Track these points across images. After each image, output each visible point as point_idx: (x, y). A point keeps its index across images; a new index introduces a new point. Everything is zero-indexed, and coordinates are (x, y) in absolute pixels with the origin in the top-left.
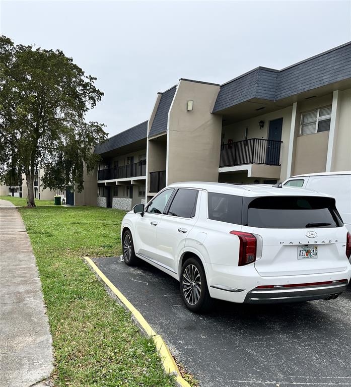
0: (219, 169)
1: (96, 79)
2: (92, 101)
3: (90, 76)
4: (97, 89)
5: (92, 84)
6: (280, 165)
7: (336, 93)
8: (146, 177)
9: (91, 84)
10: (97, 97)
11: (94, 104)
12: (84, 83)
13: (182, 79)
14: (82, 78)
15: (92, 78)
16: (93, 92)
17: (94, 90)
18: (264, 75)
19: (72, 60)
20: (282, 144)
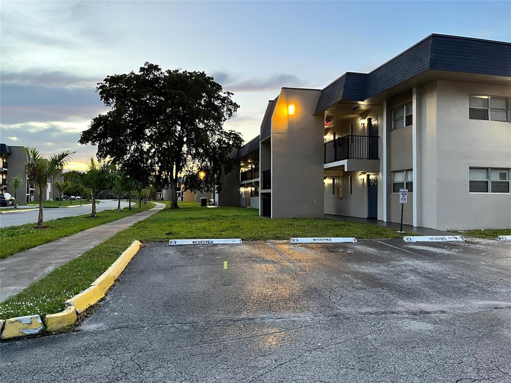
0: (324, 165)
1: (233, 94)
2: (229, 113)
3: (227, 92)
4: (234, 102)
5: (230, 98)
6: (379, 159)
7: (414, 90)
8: (259, 179)
9: (228, 98)
10: (233, 109)
11: (230, 115)
12: (222, 98)
13: (283, 88)
14: (220, 93)
15: (229, 93)
16: (230, 104)
17: (231, 103)
18: (351, 79)
19: (213, 79)
20: (379, 139)
